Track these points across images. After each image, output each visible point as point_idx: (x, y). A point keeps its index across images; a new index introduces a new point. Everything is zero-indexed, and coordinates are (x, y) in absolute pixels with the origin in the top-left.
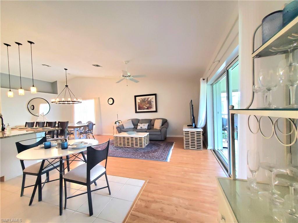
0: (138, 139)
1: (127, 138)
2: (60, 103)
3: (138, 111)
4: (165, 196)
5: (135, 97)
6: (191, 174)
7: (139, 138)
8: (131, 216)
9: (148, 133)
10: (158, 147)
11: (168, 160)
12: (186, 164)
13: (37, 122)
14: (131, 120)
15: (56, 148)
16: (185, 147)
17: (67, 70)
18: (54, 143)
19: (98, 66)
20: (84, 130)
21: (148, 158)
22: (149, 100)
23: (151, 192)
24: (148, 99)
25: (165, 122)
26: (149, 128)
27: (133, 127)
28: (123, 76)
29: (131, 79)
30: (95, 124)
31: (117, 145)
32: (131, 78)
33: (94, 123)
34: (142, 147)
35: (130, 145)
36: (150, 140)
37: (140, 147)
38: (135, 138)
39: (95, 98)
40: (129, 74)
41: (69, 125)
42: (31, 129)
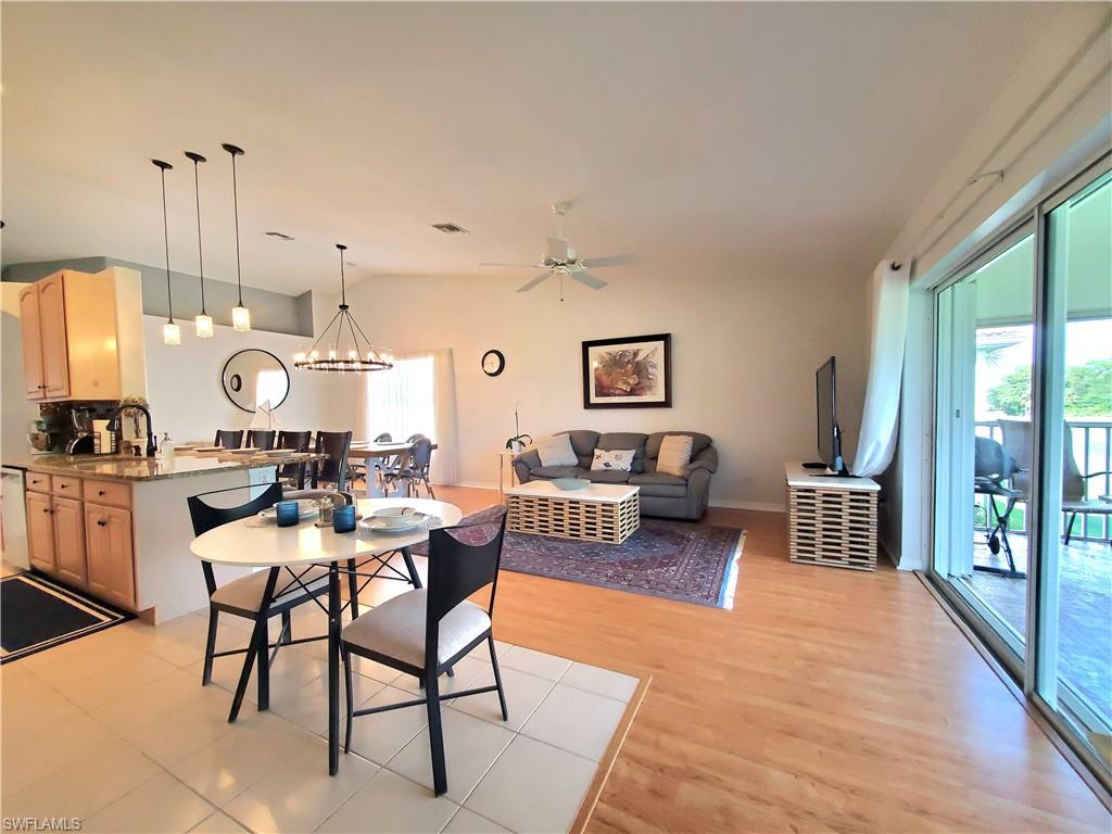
0: (599, 508)
1: (556, 504)
2: (321, 369)
3: (594, 399)
4: (731, 757)
5: (586, 345)
6: (839, 672)
7: (603, 505)
8: (595, 821)
9: (636, 489)
10: (678, 544)
11: (728, 603)
12: (811, 625)
13: (250, 432)
14: (568, 435)
15: (316, 525)
16: (794, 554)
17: (344, 251)
18: (309, 508)
19: (452, 228)
20: (398, 467)
21: (641, 586)
22: (639, 358)
23: (665, 730)
24: (636, 354)
25: (702, 447)
26: (640, 469)
27: (574, 460)
28: (548, 263)
29: (576, 276)
30: (436, 447)
31: (518, 528)
32: (579, 268)
33: (433, 443)
34: (612, 540)
35: (568, 532)
36: (642, 516)
37: (604, 539)
38: (587, 506)
39: (437, 353)
40: (571, 255)
41: (351, 447)
42: (234, 453)
